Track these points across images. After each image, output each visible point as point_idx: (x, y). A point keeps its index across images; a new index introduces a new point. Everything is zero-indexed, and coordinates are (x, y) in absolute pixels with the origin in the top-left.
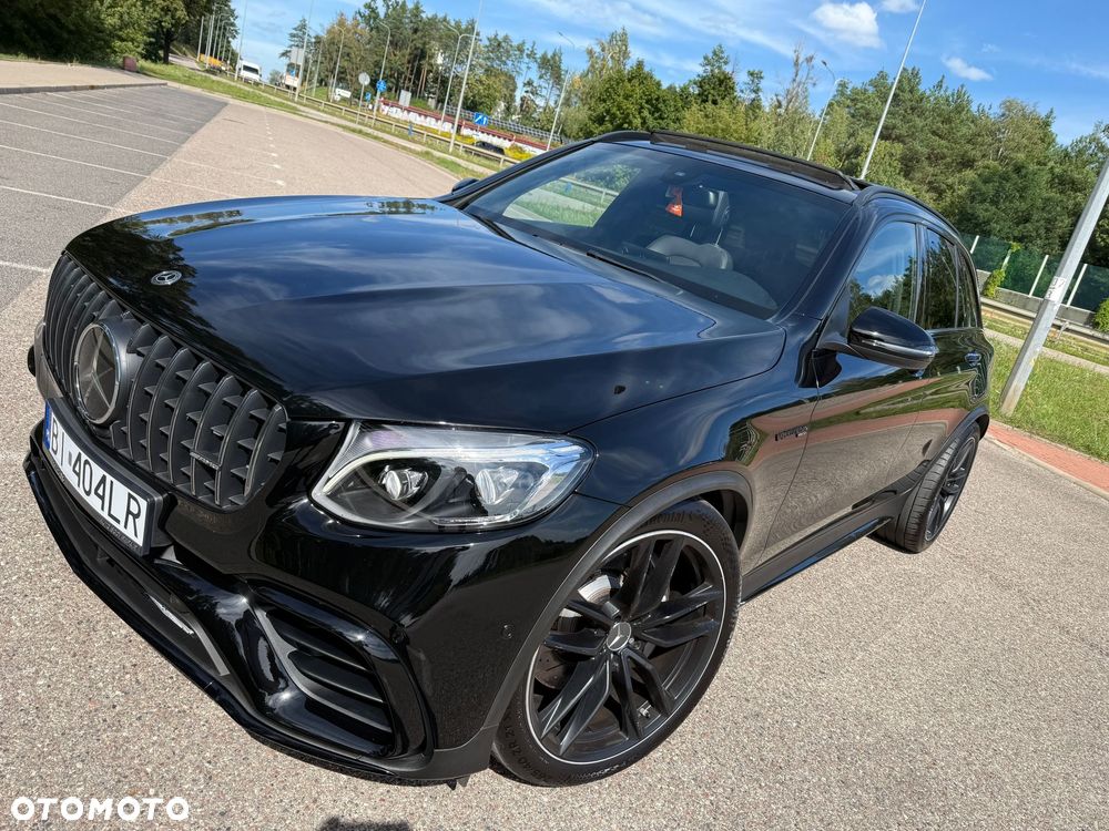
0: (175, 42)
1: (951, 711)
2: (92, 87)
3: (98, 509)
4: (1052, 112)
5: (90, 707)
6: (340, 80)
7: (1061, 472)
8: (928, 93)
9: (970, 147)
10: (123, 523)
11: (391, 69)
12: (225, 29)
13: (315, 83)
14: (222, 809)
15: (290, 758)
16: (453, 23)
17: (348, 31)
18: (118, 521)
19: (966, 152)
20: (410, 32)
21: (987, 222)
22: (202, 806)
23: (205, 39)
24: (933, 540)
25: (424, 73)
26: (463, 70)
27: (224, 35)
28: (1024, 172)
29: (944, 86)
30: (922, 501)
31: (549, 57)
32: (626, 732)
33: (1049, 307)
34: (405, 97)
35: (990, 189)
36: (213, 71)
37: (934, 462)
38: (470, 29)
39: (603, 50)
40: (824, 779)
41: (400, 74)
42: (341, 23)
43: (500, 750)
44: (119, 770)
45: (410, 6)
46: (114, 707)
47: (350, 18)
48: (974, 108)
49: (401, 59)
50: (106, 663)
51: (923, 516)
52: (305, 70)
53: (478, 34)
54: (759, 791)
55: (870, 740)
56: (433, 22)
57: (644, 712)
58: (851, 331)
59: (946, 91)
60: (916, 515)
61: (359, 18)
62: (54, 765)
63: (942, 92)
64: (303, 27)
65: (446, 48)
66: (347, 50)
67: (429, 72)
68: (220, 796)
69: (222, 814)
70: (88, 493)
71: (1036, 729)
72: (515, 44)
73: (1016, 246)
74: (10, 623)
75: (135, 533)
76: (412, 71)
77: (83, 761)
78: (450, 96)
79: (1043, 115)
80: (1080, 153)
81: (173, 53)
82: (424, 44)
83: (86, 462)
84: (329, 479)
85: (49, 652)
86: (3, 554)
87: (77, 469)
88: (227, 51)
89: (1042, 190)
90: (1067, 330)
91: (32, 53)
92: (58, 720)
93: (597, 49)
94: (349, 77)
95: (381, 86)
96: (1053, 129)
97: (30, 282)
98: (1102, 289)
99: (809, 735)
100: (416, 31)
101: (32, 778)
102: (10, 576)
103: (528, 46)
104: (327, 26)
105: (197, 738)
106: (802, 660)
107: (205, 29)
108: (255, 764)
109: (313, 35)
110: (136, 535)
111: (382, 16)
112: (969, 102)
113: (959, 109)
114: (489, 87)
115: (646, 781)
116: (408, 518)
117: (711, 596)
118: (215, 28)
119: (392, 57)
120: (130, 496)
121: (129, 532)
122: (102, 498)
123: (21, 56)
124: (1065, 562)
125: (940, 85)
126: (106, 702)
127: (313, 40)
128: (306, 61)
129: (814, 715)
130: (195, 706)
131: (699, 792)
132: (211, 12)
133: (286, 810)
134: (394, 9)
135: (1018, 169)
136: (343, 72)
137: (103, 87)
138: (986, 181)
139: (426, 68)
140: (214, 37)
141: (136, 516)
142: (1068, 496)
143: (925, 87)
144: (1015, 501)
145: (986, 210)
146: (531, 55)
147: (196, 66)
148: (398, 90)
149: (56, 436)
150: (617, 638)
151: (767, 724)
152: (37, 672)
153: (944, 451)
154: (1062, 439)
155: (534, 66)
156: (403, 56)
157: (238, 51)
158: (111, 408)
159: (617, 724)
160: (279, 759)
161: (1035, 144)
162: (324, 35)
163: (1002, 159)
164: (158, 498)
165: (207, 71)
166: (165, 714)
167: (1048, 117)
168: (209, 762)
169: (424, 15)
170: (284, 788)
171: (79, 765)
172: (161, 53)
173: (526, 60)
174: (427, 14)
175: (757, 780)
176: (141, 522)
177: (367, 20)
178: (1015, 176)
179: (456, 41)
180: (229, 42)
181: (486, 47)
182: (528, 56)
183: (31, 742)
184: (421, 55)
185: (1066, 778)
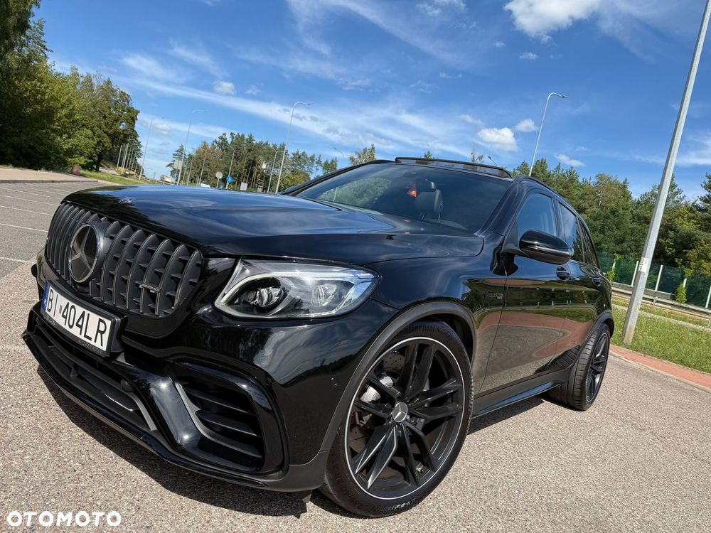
0: (103, 160)
1: (617, 489)
2: (53, 181)
3: (78, 335)
4: (626, 180)
5: (59, 470)
6: (203, 179)
7: (667, 374)
8: (552, 172)
9: (582, 201)
10: (93, 339)
11: (235, 172)
12: (134, 153)
13: (188, 181)
14: (148, 524)
15: (190, 500)
16: (271, 146)
17: (209, 151)
18: (90, 339)
19: (580, 204)
20: (246, 151)
21: (599, 244)
22: (134, 523)
23: (121, 159)
24: (592, 403)
25: (255, 174)
26: (279, 172)
27: (133, 156)
28: (616, 214)
29: (561, 168)
30: (580, 373)
31: (329, 162)
32: (409, 481)
33: (642, 276)
34: (244, 186)
35: (598, 224)
36: (125, 175)
37: (584, 347)
38: (283, 148)
39: (360, 157)
40: (540, 520)
41: (240, 175)
42: (205, 147)
43: (330, 480)
44: (79, 503)
45: (246, 137)
46: (75, 471)
47: (210, 145)
48: (580, 180)
49: (242, 165)
50: (69, 449)
51: (583, 382)
52: (182, 174)
53: (287, 151)
54: (498, 524)
55: (567, 501)
56: (260, 145)
57: (419, 469)
58: (521, 242)
59: (562, 171)
60: (578, 382)
61: (215, 144)
62: (36, 500)
63: (560, 172)
64: (181, 150)
65: (267, 159)
66: (208, 162)
67: (258, 173)
68: (146, 518)
69: (148, 527)
70: (71, 327)
71: (675, 500)
72: (309, 156)
73: (618, 257)
74: (7, 428)
75: (101, 344)
76: (247, 173)
77: (55, 498)
78: (271, 186)
79: (621, 182)
80: (647, 202)
81: (102, 166)
82: (255, 157)
83: (73, 307)
84: (225, 295)
85: (32, 443)
86: (2, 394)
87: (65, 314)
88: (135, 165)
89: (629, 225)
90: (658, 302)
91: (16, 165)
92: (39, 477)
93: (356, 157)
94: (209, 177)
95: (229, 179)
96: (629, 189)
97: (17, 267)
98: (674, 280)
99: (527, 498)
100: (250, 151)
101: (22, 506)
102: (7, 405)
103: (317, 157)
104: (196, 148)
105: (130, 488)
106: (517, 460)
107: (122, 153)
108: (168, 502)
109: (187, 154)
110: (102, 345)
111: (229, 143)
112: (577, 176)
113: (572, 180)
114: (294, 181)
115: (424, 517)
116: (273, 315)
117: (456, 387)
118: (128, 152)
119: (235, 166)
120: (100, 320)
121: (98, 345)
122: (81, 327)
123: (11, 166)
124: (677, 418)
125: (558, 168)
126: (69, 468)
127: (187, 157)
128: (183, 169)
129: (529, 487)
130: (127, 472)
131: (459, 524)
132: (126, 142)
133: (189, 526)
134: (237, 139)
135: (613, 212)
136: (206, 173)
137: (59, 182)
138: (595, 220)
139: (256, 171)
140: (127, 157)
141: (102, 333)
142: (673, 386)
143: (550, 168)
144: (641, 388)
145: (598, 237)
146: (319, 162)
147: (115, 172)
148: (239, 183)
149: (51, 300)
150: (399, 413)
151: (499, 491)
152: (25, 452)
153: (588, 340)
154: (665, 357)
155: (320, 168)
156: (242, 164)
157: (141, 165)
158: (92, 271)
159: (402, 477)
160: (184, 500)
161: (620, 198)
162: (194, 154)
163: (602, 207)
164: (118, 320)
165: (122, 175)
166: (108, 475)
167: (624, 183)
168: (138, 500)
169: (254, 142)
170: (187, 515)
171: (53, 500)
172: (95, 166)
173: (316, 165)
174: (257, 141)
175: (496, 519)
176: (106, 336)
177: (220, 145)
178: (612, 216)
179: (274, 155)
180: (136, 160)
181: (291, 158)
182: (316, 163)
183: (22, 488)
184: (253, 163)
185: (699, 526)
